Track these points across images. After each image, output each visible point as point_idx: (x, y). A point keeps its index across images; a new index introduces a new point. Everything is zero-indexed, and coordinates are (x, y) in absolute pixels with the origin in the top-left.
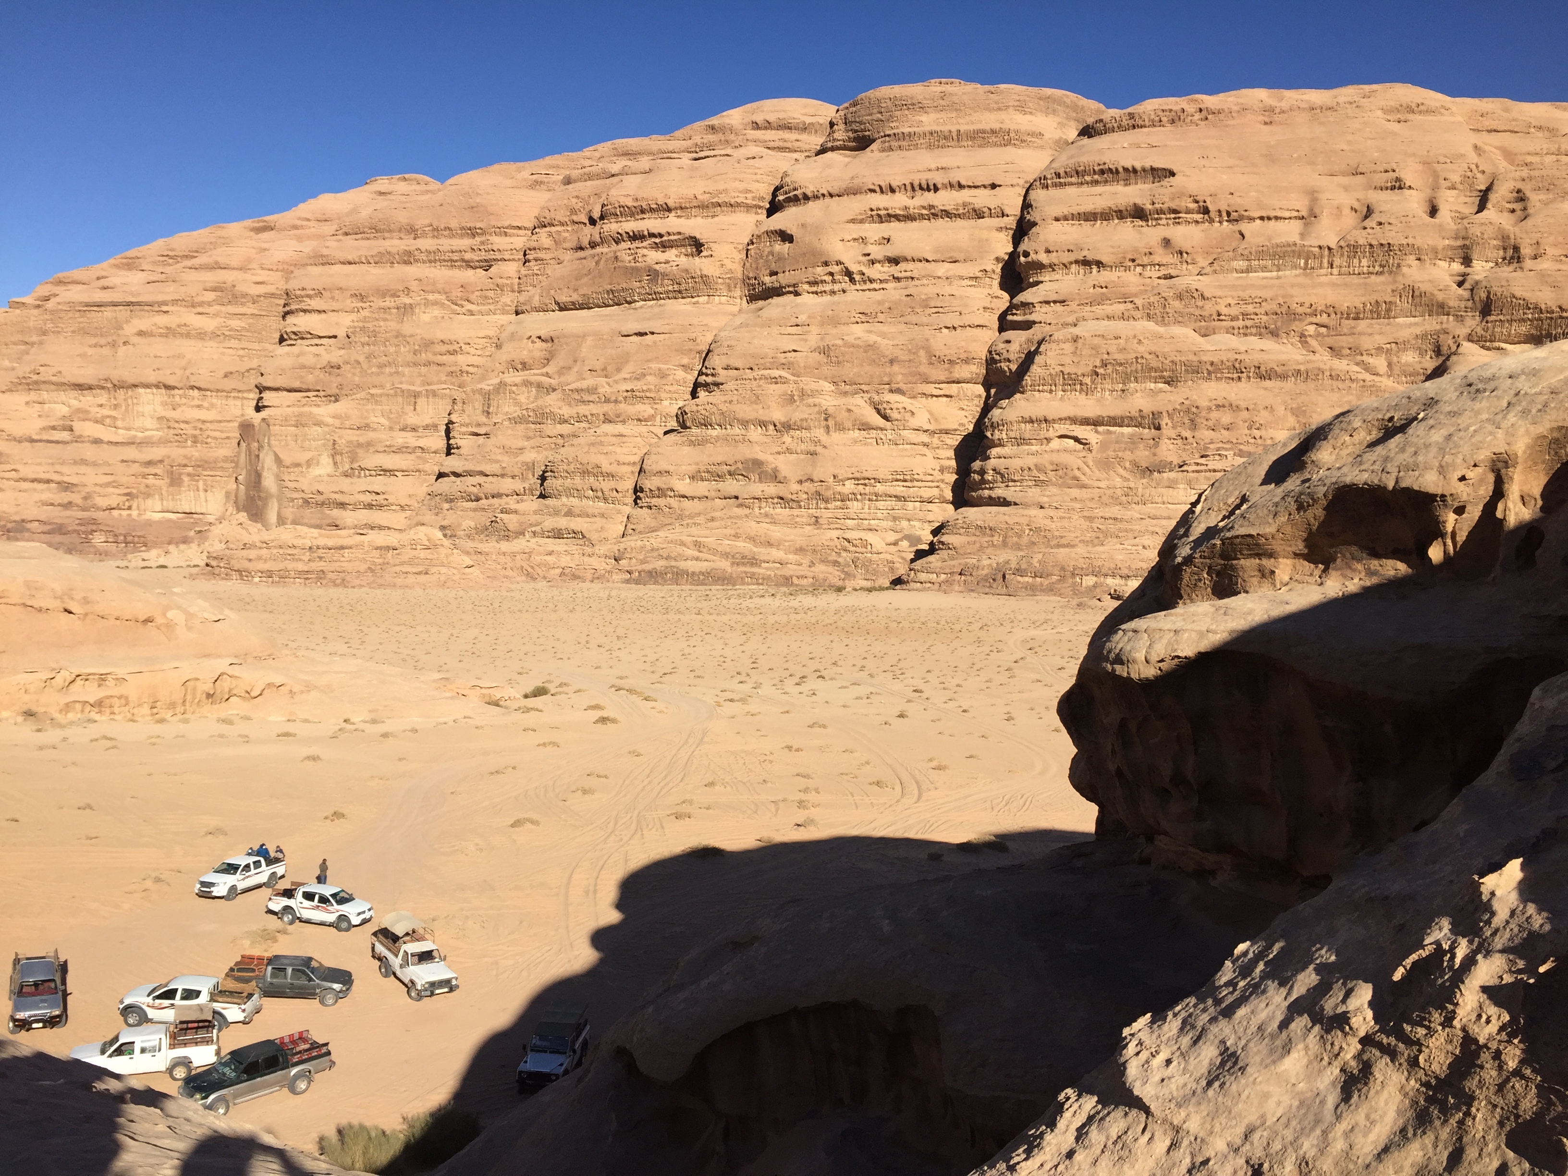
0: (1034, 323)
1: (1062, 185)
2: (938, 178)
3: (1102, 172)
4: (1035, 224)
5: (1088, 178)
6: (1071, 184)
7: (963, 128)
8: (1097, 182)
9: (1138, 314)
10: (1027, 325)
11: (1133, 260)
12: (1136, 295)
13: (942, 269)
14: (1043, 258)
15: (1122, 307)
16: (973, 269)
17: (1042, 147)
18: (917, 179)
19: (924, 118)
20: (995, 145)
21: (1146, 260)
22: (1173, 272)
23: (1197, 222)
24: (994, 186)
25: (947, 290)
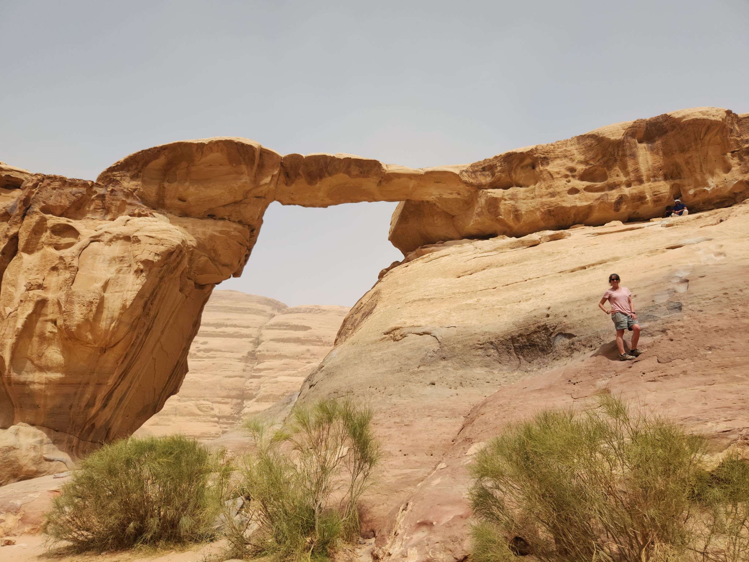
0: (262, 376)
1: (273, 329)
2: (229, 323)
3: (287, 326)
4: (263, 341)
5: (282, 327)
6: (276, 329)
7: (238, 306)
8: (285, 329)
9: (299, 375)
10: (259, 377)
11: (297, 356)
12: (299, 368)
13: (228, 355)
14: (267, 353)
15: (294, 372)
16: (240, 355)
17: (266, 316)
18: (220, 322)
19: (224, 302)
20: (249, 313)
21: (302, 356)
22: (311, 361)
23: (319, 345)
24: (248, 327)
25: (229, 362)
